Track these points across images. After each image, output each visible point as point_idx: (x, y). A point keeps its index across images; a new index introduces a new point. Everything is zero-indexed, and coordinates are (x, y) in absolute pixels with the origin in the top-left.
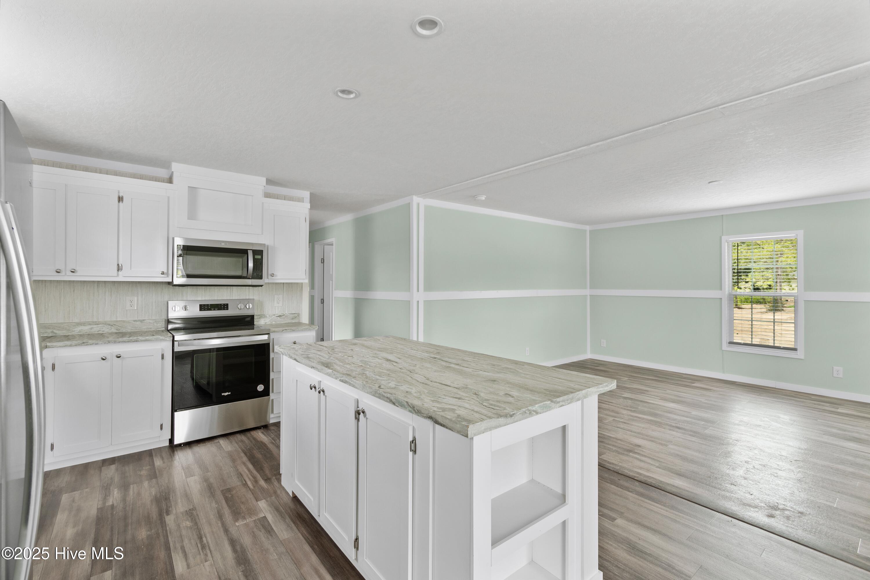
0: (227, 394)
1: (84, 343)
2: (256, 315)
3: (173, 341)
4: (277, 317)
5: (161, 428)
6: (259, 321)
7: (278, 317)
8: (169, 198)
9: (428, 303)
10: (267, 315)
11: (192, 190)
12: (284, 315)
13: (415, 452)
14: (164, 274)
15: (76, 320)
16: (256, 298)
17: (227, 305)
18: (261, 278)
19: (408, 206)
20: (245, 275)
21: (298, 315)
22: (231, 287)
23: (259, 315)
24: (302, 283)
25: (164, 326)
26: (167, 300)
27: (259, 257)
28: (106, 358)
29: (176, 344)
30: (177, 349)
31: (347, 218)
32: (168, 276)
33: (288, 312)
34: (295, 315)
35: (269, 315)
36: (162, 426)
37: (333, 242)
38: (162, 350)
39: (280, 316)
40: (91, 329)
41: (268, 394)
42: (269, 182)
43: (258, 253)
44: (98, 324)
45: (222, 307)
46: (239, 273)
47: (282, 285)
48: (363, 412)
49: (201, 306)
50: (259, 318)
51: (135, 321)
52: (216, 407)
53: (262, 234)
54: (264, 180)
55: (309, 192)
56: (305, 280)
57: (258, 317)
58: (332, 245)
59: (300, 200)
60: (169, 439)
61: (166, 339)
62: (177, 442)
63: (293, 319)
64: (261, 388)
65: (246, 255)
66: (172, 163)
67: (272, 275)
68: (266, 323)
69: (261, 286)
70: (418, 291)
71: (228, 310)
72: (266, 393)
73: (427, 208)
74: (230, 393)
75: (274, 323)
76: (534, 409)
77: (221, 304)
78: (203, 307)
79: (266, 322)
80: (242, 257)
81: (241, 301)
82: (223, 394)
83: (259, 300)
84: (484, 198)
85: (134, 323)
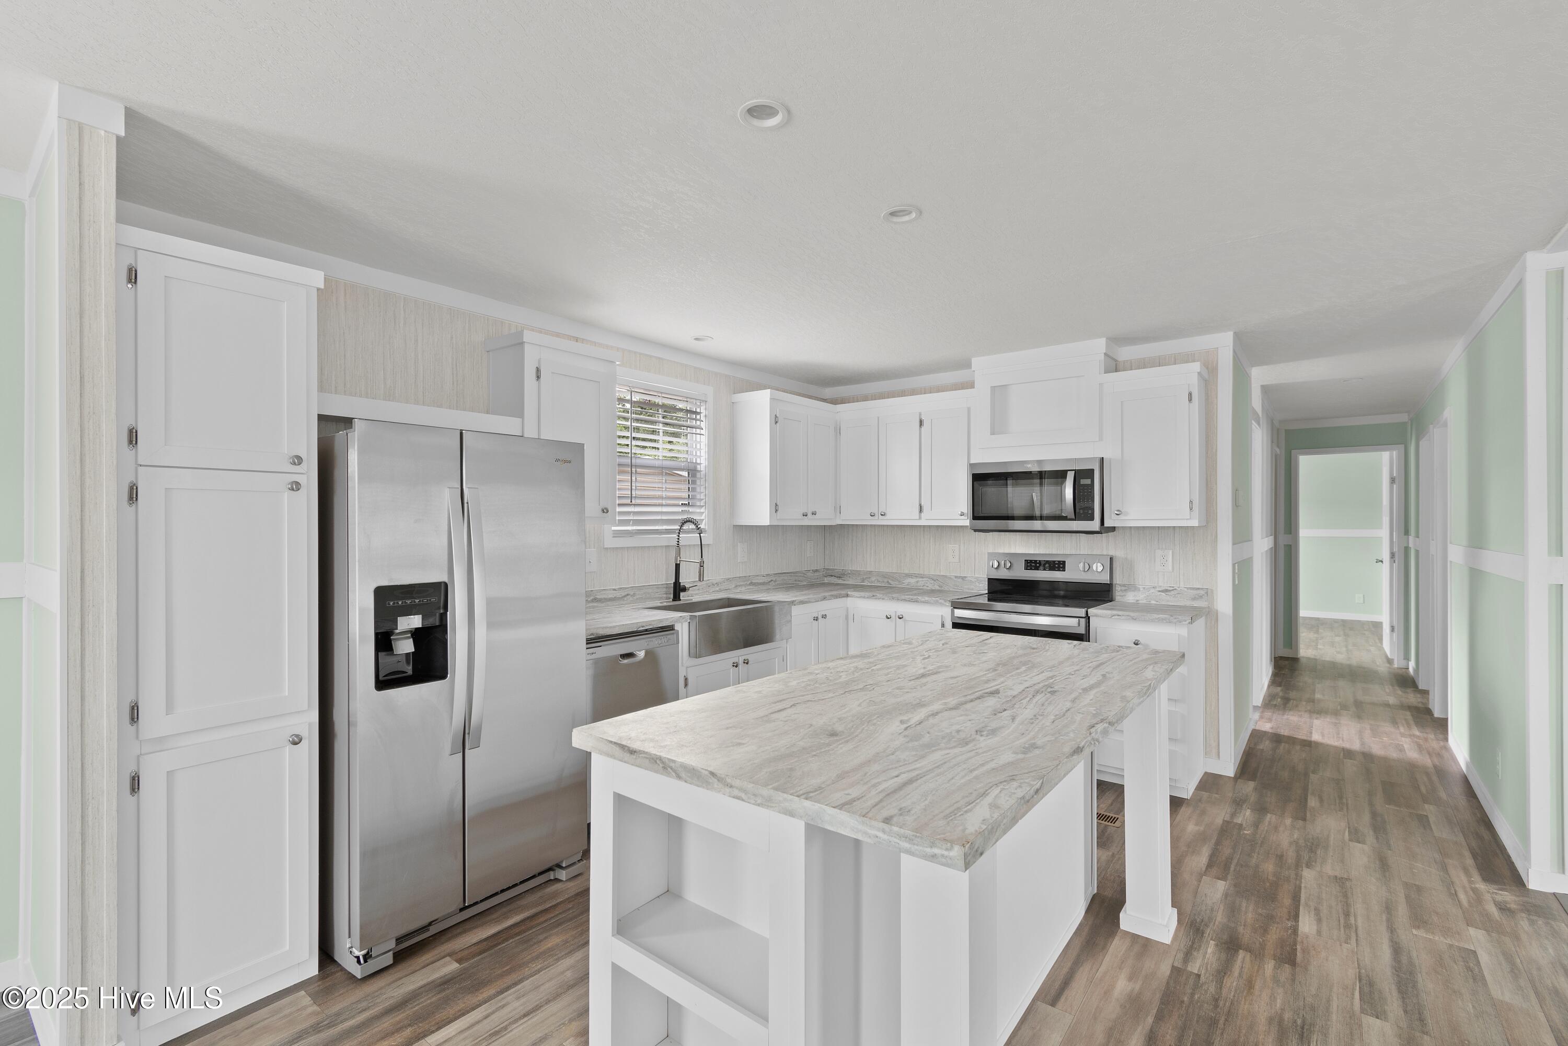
1: (874, 596)
2: (1114, 584)
4: (1159, 591)
6: (1125, 595)
7: (1162, 591)
8: (969, 409)
10: (1140, 587)
12: (1175, 589)
14: (963, 515)
15: (907, 572)
16: (1120, 553)
17: (1064, 562)
21: (1208, 593)
23: (1124, 585)
28: (891, 617)
32: (967, 518)
33: (1184, 585)
34: (1198, 592)
35: (1144, 587)
38: (942, 617)
39: (1166, 591)
40: (917, 582)
44: (923, 578)
45: (1057, 566)
49: (1026, 561)
50: (1125, 590)
51: (956, 577)
55: (1231, 335)
57: (1123, 588)
63: (1194, 599)
67: (1118, 512)
68: (1138, 601)
71: (1065, 571)
75: (1153, 602)
77: (1054, 561)
78: (1030, 565)
79: (1138, 599)
81: (1087, 557)
83: (1127, 559)
85: (955, 579)
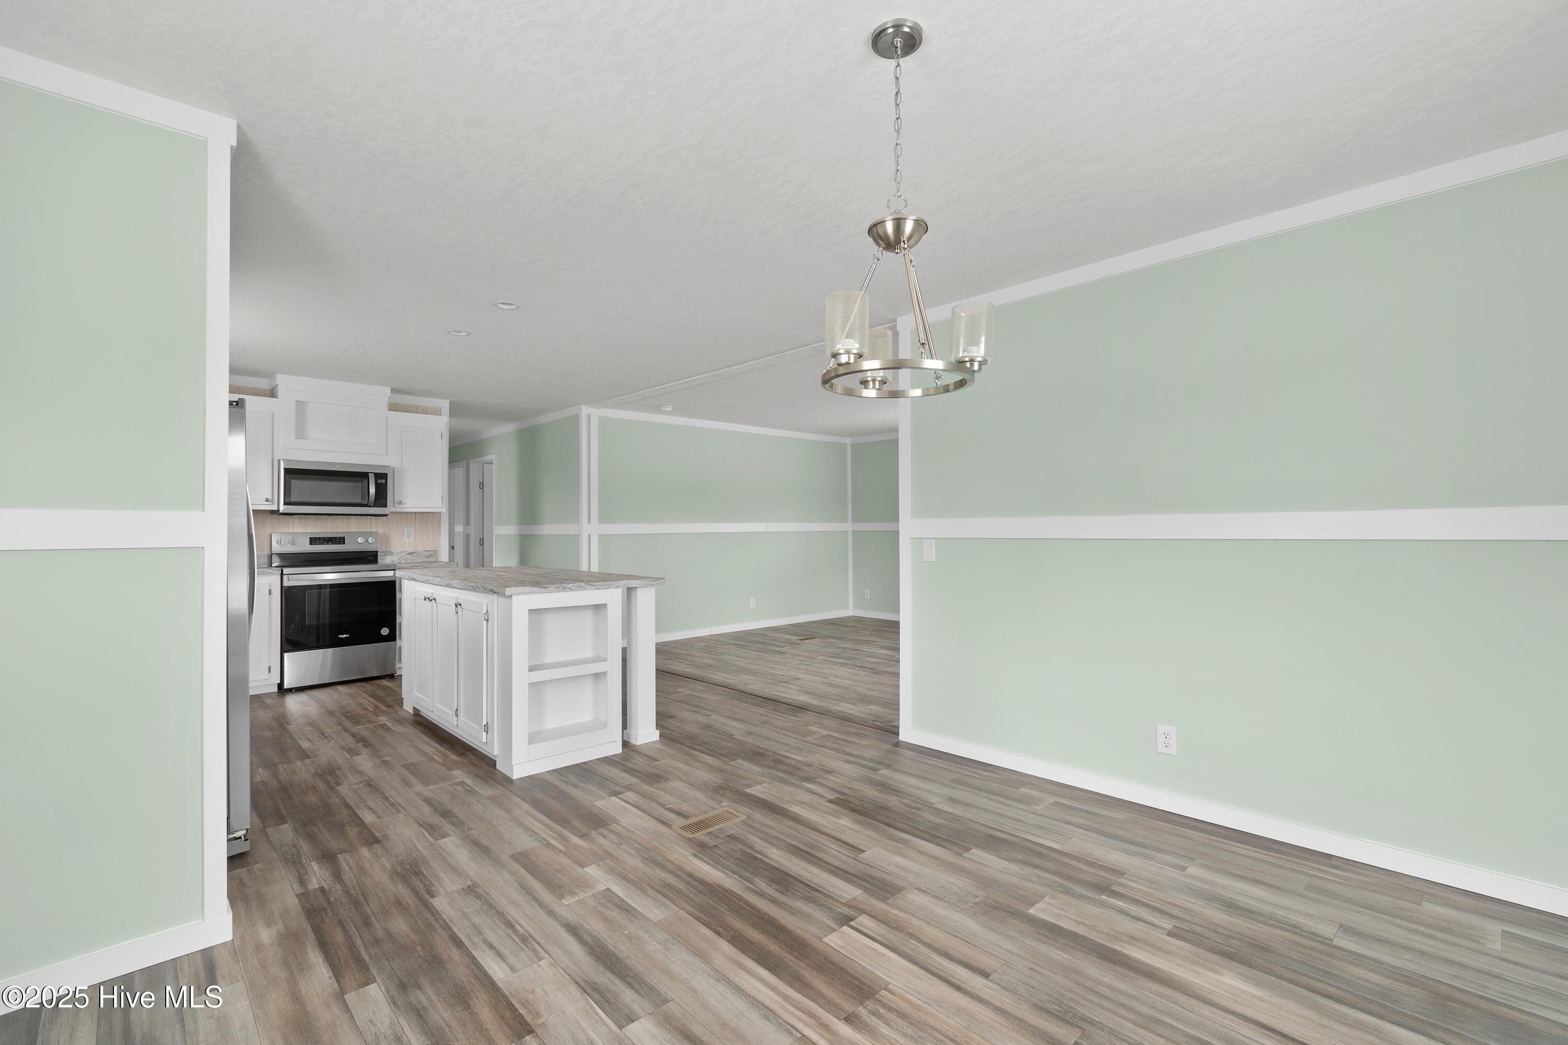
0: (345, 636)
2: (381, 552)
3: (282, 574)
4: (407, 554)
5: (269, 671)
6: (385, 558)
7: (409, 554)
8: (273, 414)
9: (604, 538)
10: (394, 552)
11: (301, 406)
12: (417, 552)
13: (487, 621)
14: (268, 501)
16: (380, 531)
17: (344, 538)
18: (385, 506)
19: (576, 419)
20: (365, 502)
21: (435, 553)
22: (348, 516)
23: (384, 552)
24: (440, 512)
25: (267, 562)
26: (270, 532)
27: (383, 481)
29: (285, 577)
30: (286, 584)
31: (508, 429)
32: (273, 504)
33: (421, 548)
34: (430, 552)
35: (397, 552)
36: (270, 668)
37: (493, 460)
38: (270, 585)
39: (411, 553)
41: (395, 640)
42: (394, 391)
43: (382, 478)
45: (337, 541)
46: (359, 501)
47: (414, 514)
48: (460, 605)
49: (311, 539)
50: (385, 555)
52: (330, 651)
53: (387, 454)
54: (389, 389)
55: (448, 401)
56: (444, 510)
57: (383, 554)
58: (492, 463)
59: (436, 412)
60: (278, 684)
61: (273, 572)
62: (286, 686)
63: (428, 557)
64: (385, 631)
65: (367, 480)
66: (277, 374)
67: (400, 503)
68: (393, 561)
69: (386, 515)
70: (589, 522)
71: (345, 544)
72: (392, 637)
73: (602, 420)
74: (348, 636)
75: (402, 559)
76: (568, 586)
77: (336, 537)
78: (313, 541)
79: (393, 557)
80: (361, 482)
81: (360, 534)
82: (339, 636)
83: (385, 534)
84: (670, 409)
